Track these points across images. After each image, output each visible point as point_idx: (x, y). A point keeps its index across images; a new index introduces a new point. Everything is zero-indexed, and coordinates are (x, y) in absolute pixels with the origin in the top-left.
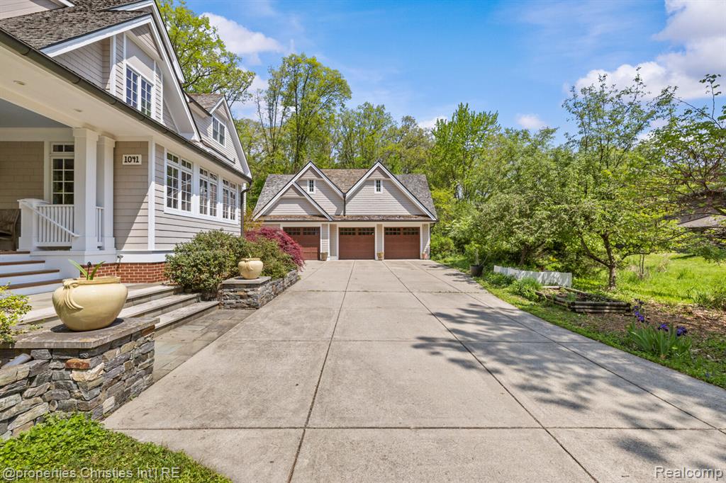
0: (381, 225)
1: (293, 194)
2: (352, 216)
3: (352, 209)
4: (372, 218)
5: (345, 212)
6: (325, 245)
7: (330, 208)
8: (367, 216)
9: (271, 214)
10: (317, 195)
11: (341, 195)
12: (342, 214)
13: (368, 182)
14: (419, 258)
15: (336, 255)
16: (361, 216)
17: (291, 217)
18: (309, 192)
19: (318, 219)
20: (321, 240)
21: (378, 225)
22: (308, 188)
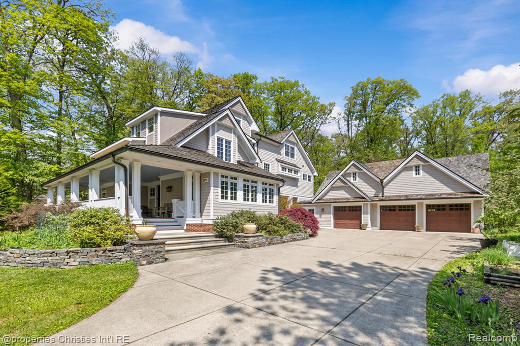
0: (423, 203)
1: (340, 184)
2: (389, 197)
3: (389, 191)
4: (409, 198)
5: (383, 194)
6: (366, 218)
7: (370, 191)
8: (405, 196)
9: (324, 198)
10: (359, 183)
11: (379, 181)
12: (381, 195)
13: (406, 169)
14: (470, 232)
15: (377, 227)
16: (400, 196)
17: (338, 199)
18: (352, 181)
19: (359, 200)
20: (362, 215)
21: (418, 203)
22: (352, 178)
